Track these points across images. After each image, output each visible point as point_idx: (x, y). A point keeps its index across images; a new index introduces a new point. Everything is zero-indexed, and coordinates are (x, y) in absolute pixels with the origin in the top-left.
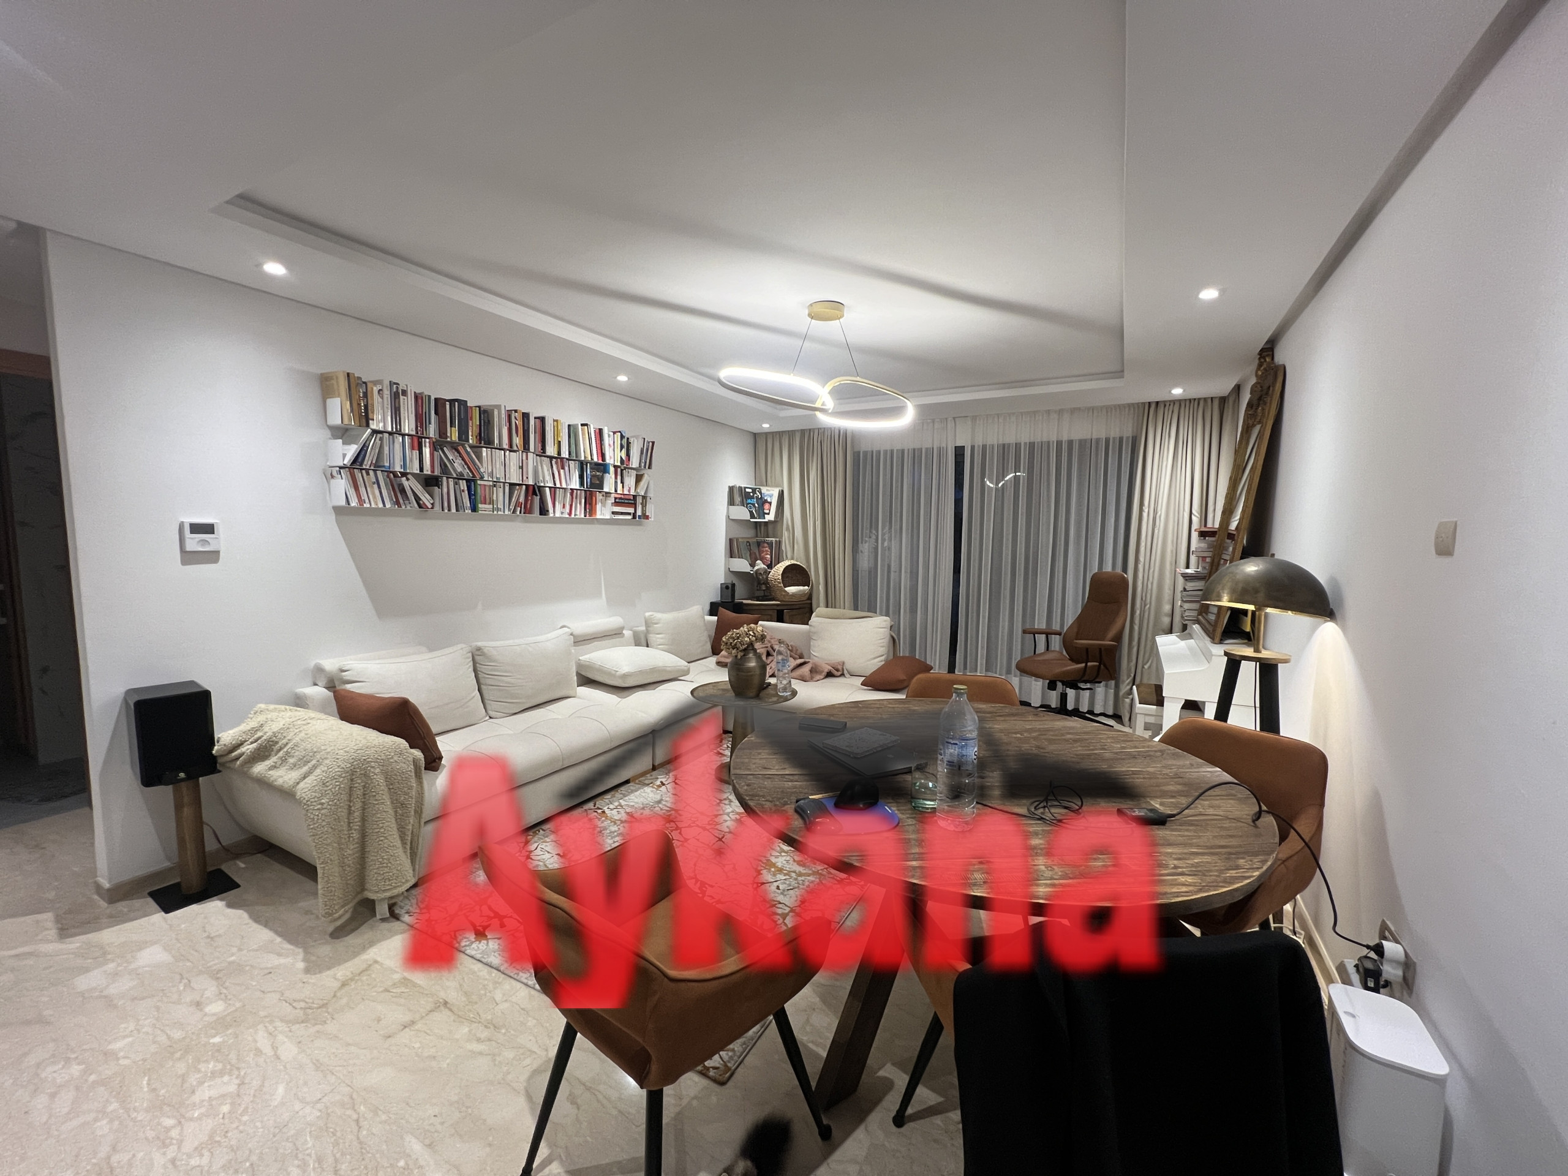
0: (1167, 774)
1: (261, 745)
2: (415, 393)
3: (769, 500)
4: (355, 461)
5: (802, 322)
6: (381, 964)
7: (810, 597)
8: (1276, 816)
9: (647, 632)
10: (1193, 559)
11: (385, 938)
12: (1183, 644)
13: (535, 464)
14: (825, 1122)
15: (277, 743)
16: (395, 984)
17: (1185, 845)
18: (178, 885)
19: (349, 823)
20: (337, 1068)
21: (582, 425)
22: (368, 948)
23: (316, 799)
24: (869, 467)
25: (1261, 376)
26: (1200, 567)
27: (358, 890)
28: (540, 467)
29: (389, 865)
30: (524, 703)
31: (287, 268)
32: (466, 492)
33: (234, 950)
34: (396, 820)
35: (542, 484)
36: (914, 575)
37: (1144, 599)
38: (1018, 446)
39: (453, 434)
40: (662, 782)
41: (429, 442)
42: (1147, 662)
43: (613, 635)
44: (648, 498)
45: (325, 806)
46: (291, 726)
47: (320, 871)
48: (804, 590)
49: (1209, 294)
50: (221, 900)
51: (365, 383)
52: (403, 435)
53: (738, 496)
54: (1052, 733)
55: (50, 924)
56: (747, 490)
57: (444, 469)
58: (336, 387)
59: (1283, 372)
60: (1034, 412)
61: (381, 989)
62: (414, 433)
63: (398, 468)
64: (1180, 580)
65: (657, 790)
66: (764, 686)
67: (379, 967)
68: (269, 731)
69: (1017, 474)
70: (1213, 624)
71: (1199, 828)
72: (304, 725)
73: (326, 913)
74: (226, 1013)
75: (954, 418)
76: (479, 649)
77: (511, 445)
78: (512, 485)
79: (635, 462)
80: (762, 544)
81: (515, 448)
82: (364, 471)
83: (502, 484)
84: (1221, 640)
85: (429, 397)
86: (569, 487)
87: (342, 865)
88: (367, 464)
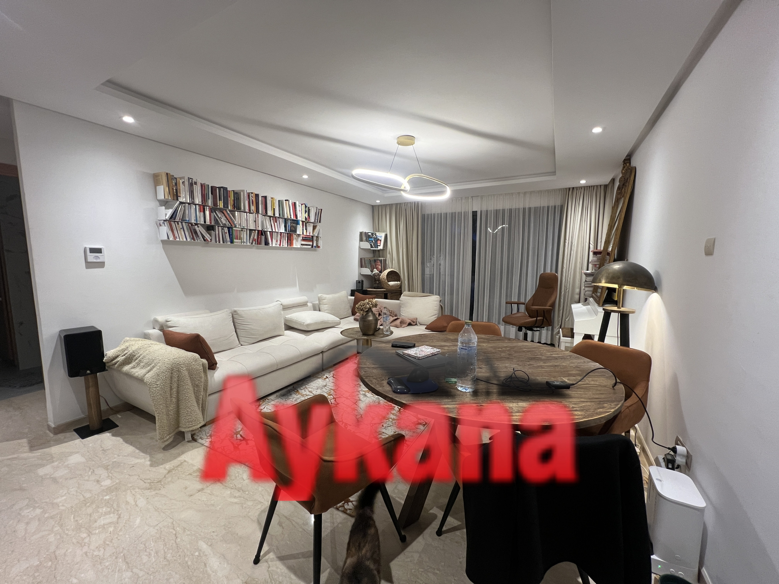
0: (572, 366)
1: (127, 357)
2: (201, 183)
3: (380, 239)
4: (171, 218)
5: (394, 146)
6: (188, 462)
7: (400, 287)
8: (624, 385)
9: (320, 304)
10: (590, 266)
11: (189, 450)
12: (584, 307)
13: (262, 220)
14: (403, 534)
15: (135, 356)
16: (194, 471)
17: (578, 398)
18: (88, 426)
19: (171, 394)
20: (166, 510)
21: (285, 200)
22: (181, 455)
23: (154, 382)
24: (429, 222)
25: (624, 173)
26: (594, 270)
27: (176, 427)
28: (264, 221)
29: (191, 415)
30: (258, 338)
31: (134, 119)
32: (228, 234)
33: (116, 456)
34: (194, 393)
35: (266, 230)
36: (452, 276)
37: (566, 286)
38: (504, 210)
39: (221, 205)
40: (326, 377)
41: (209, 208)
42: (567, 318)
43: (302, 305)
44: (319, 237)
45: (159, 385)
46: (142, 348)
47: (157, 418)
48: (397, 284)
49: (597, 130)
50: (109, 433)
51: (176, 178)
52: (196, 205)
53: (364, 237)
54: (516, 348)
55: (26, 445)
56: (369, 234)
57: (216, 221)
58: (161, 180)
59: (634, 170)
60: (512, 193)
61: (187, 474)
62: (201, 203)
63: (193, 221)
64: (584, 276)
65: (324, 380)
66: (376, 330)
67: (186, 464)
68: (130, 350)
69: (504, 226)
70: (599, 297)
71: (586, 390)
72: (148, 347)
73: (160, 438)
74: (111, 485)
75: (472, 197)
76: (235, 311)
77: (250, 210)
78: (251, 230)
79: (312, 219)
80: (376, 261)
81: (252, 212)
82: (176, 223)
83: (245, 230)
84: (603, 305)
85: (208, 185)
86: (279, 231)
87: (168, 415)
88: (177, 219)
